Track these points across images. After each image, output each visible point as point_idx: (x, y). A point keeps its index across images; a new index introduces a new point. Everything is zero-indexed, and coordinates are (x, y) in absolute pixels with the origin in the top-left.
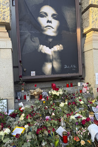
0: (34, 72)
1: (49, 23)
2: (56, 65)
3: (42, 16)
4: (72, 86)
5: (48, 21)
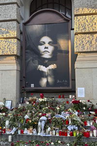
0: (33, 85)
1: (46, 49)
2: (50, 80)
3: (41, 45)
5: (46, 48)
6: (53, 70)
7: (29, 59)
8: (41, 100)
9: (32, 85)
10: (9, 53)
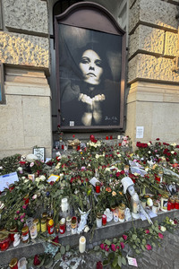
2: (96, 116)
3: (85, 62)
4: (111, 138)
5: (91, 68)
6: (101, 103)
7: (66, 83)
9: (72, 123)
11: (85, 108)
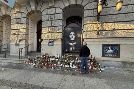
1: (72, 36)
2: (73, 48)
3: (71, 35)
6: (75, 45)
7: (66, 41)
8: (70, 55)
9: (67, 50)
10: (59, 38)
11: (70, 46)
